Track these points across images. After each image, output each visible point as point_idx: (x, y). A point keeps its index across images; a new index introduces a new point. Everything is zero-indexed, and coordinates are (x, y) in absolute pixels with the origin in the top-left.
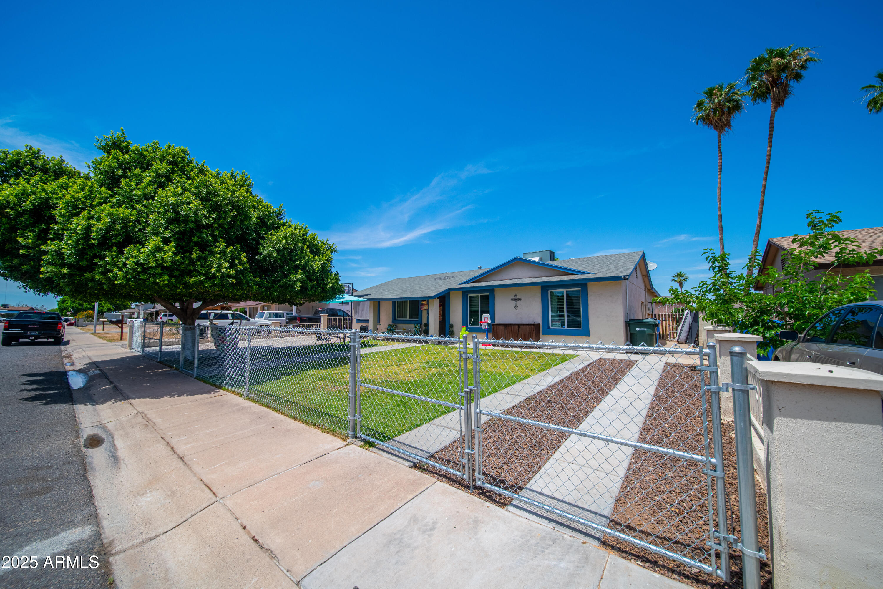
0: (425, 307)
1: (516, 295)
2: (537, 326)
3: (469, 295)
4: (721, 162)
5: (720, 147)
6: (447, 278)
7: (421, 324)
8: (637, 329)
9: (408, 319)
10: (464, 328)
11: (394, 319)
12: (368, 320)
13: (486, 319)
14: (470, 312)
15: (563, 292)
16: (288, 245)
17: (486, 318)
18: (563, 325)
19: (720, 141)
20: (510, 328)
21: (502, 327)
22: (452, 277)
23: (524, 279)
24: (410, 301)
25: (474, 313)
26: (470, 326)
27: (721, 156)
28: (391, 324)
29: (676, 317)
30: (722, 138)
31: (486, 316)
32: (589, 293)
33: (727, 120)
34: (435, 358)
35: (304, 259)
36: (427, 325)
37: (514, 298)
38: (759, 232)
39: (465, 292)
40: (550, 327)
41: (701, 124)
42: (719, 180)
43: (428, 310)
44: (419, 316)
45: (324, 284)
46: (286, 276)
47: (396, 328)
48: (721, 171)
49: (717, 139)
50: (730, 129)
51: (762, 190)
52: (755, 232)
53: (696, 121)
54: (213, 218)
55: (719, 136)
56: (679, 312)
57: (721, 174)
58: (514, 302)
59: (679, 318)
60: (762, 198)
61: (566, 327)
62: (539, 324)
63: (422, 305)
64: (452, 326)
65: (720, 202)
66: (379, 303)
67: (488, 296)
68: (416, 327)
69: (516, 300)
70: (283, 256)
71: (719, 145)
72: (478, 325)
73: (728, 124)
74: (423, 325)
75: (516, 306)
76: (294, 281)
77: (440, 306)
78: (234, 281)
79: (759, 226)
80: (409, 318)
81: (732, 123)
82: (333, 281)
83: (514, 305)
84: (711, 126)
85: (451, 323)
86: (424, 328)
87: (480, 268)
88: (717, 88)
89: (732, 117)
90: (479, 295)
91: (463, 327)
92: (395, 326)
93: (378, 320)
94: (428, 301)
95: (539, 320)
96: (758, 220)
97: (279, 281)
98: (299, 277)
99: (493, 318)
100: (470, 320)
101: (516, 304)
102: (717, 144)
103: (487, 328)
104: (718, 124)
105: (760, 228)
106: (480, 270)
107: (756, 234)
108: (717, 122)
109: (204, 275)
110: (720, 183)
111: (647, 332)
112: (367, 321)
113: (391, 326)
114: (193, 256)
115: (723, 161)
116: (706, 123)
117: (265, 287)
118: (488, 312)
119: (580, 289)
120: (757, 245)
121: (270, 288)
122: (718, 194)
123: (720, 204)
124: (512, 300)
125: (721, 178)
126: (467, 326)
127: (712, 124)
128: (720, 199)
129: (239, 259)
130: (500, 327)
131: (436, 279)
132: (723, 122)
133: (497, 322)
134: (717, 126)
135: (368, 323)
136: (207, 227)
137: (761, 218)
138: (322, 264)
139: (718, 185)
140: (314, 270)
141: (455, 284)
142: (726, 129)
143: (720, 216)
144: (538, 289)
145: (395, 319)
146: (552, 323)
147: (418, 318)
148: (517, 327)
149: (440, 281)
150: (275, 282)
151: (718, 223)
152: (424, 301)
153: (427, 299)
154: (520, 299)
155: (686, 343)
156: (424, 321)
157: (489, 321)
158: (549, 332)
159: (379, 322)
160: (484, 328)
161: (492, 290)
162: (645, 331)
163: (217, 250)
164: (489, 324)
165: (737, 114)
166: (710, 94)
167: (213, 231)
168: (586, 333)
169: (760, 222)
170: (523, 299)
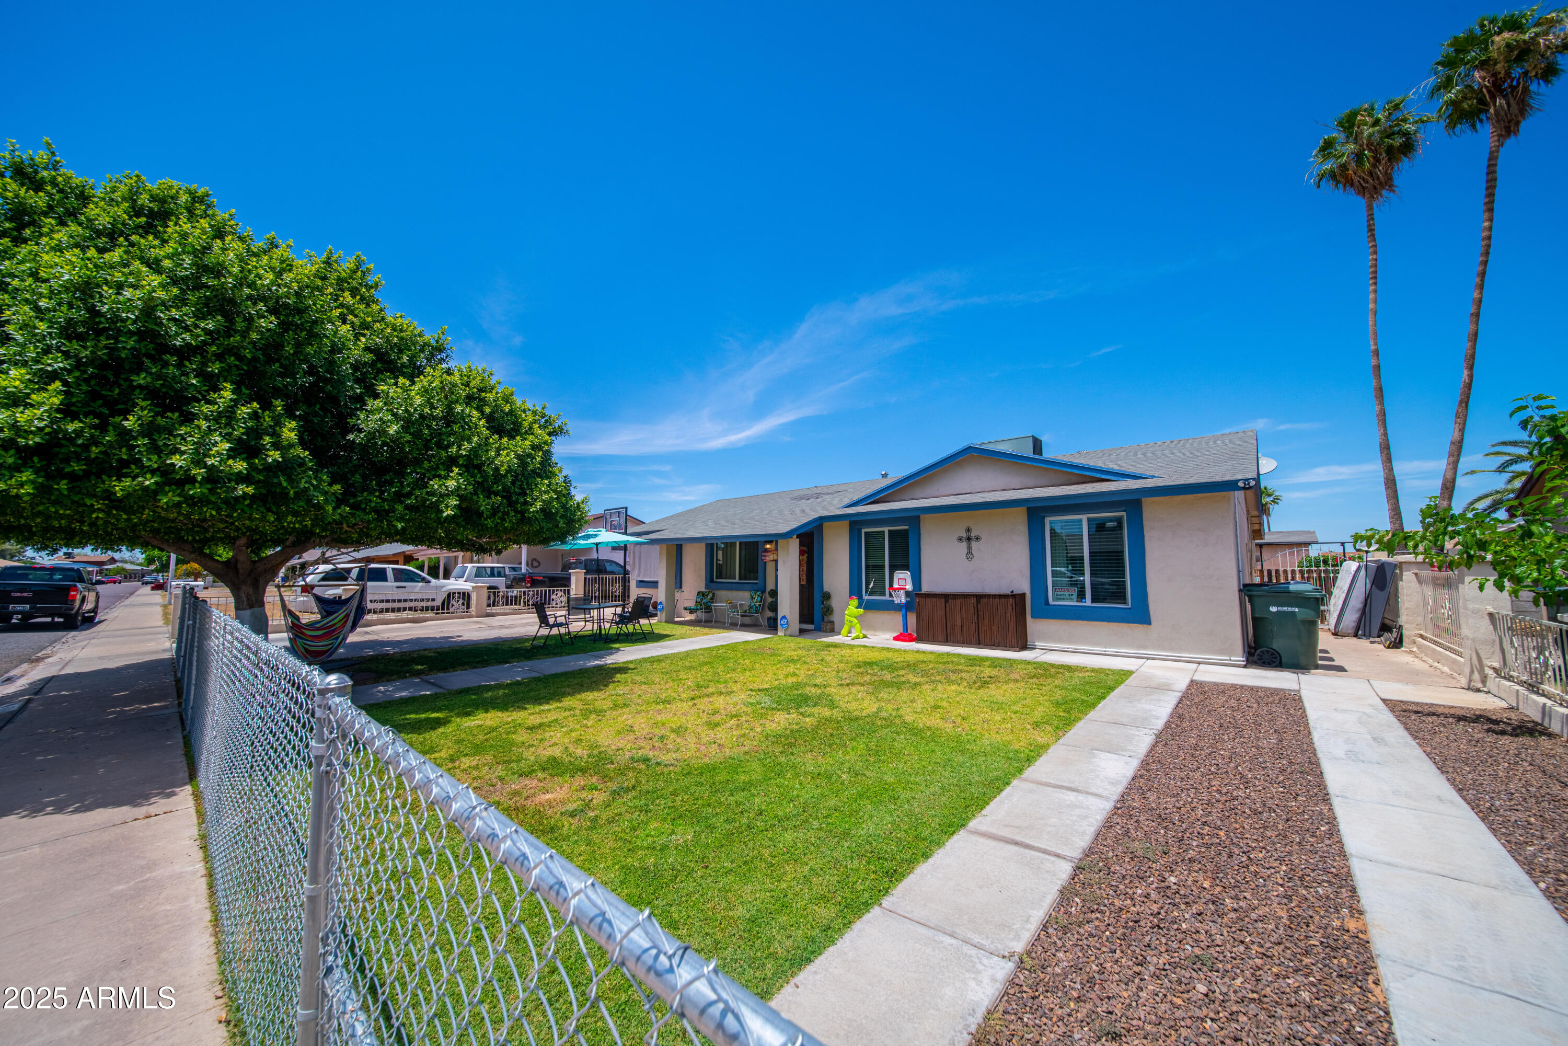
0: (771, 557)
1: (968, 530)
2: (1019, 599)
3: (863, 531)
4: (1376, 260)
5: (1371, 229)
6: (818, 495)
7: (763, 592)
8: (1273, 609)
9: (737, 580)
10: (854, 602)
11: (710, 580)
12: (657, 582)
13: (902, 583)
14: (867, 566)
15: (1081, 521)
16: (432, 407)
17: (903, 580)
18: (1081, 596)
19: (1371, 217)
20: (958, 601)
21: (938, 601)
22: (828, 494)
23: (986, 494)
24: (740, 543)
25: (875, 568)
26: (866, 597)
27: (1375, 246)
28: (703, 590)
29: (1320, 577)
30: (1375, 211)
31: (902, 576)
32: (1146, 524)
33: (1386, 173)
34: (787, 676)
35: (470, 442)
36: (774, 593)
37: (964, 535)
38: (1468, 398)
39: (855, 524)
40: (1051, 602)
41: (1327, 186)
42: (1371, 296)
43: (776, 561)
44: (760, 575)
45: (525, 503)
46: (422, 483)
47: (712, 598)
48: (1375, 278)
49: (1364, 214)
50: (1394, 191)
51: (1472, 309)
52: (1457, 398)
53: (1318, 179)
54: (207, 332)
55: (1370, 208)
56: (1317, 565)
57: (1375, 284)
58: (964, 544)
59: (1327, 578)
60: (1472, 327)
61: (1088, 602)
62: (1024, 594)
63: (766, 550)
64: (827, 596)
65: (1375, 339)
66: (679, 548)
67: (907, 530)
68: (752, 598)
69: (969, 539)
70: (417, 435)
71: (1369, 226)
72: (883, 594)
73: (1388, 183)
74: (767, 594)
75: (969, 553)
76: (442, 496)
77: (802, 553)
78: (250, 490)
79: (1469, 386)
80: (740, 579)
81: (1399, 179)
82: (545, 497)
83: (965, 551)
84: (1352, 191)
85: (826, 589)
86: (770, 600)
87: (885, 476)
88: (1365, 111)
89: (1396, 168)
90: (886, 530)
91: (851, 598)
92: (711, 595)
93: (677, 581)
94: (777, 542)
95: (1023, 585)
96: (1466, 372)
97: (409, 495)
98: (451, 484)
99: (917, 580)
100: (867, 584)
101: (969, 548)
102: (1366, 224)
103: (903, 601)
104: (1367, 182)
105: (1470, 389)
106: (885, 479)
107: (1461, 402)
108: (1363, 179)
109: (153, 472)
110: (1376, 302)
111: (1299, 617)
112: (654, 584)
113: (703, 595)
114: (126, 423)
115: (1379, 256)
116: (1338, 182)
117: (376, 511)
118: (905, 567)
119: (1124, 514)
120: (1464, 424)
121: (387, 512)
122: (1371, 323)
123: (1376, 344)
124: (960, 539)
125: (1375, 291)
126: (860, 597)
127: (1352, 185)
128: (1375, 334)
129: (275, 435)
130: (934, 600)
131: (795, 499)
132: (1378, 178)
133: (925, 589)
134: (1364, 188)
135: (657, 587)
136: (185, 353)
137: (1471, 368)
138: (518, 457)
139: (1371, 306)
140: (497, 469)
141: (834, 506)
142: (1384, 192)
143: (1377, 369)
144: (1021, 515)
145: (712, 581)
146: (1054, 590)
147: (757, 579)
148: (973, 600)
149: (803, 502)
150: (400, 497)
151: (1373, 383)
152: (770, 542)
153: (774, 539)
154: (978, 539)
155: (1356, 635)
156: (770, 586)
157: (909, 587)
158: (1047, 612)
159: (681, 587)
160: (897, 601)
161: (914, 518)
162: (1294, 612)
163: (206, 409)
164: (908, 594)
165: (1405, 163)
166: (1349, 124)
167: (204, 364)
168: (1141, 616)
169: (1471, 377)
170: (984, 537)
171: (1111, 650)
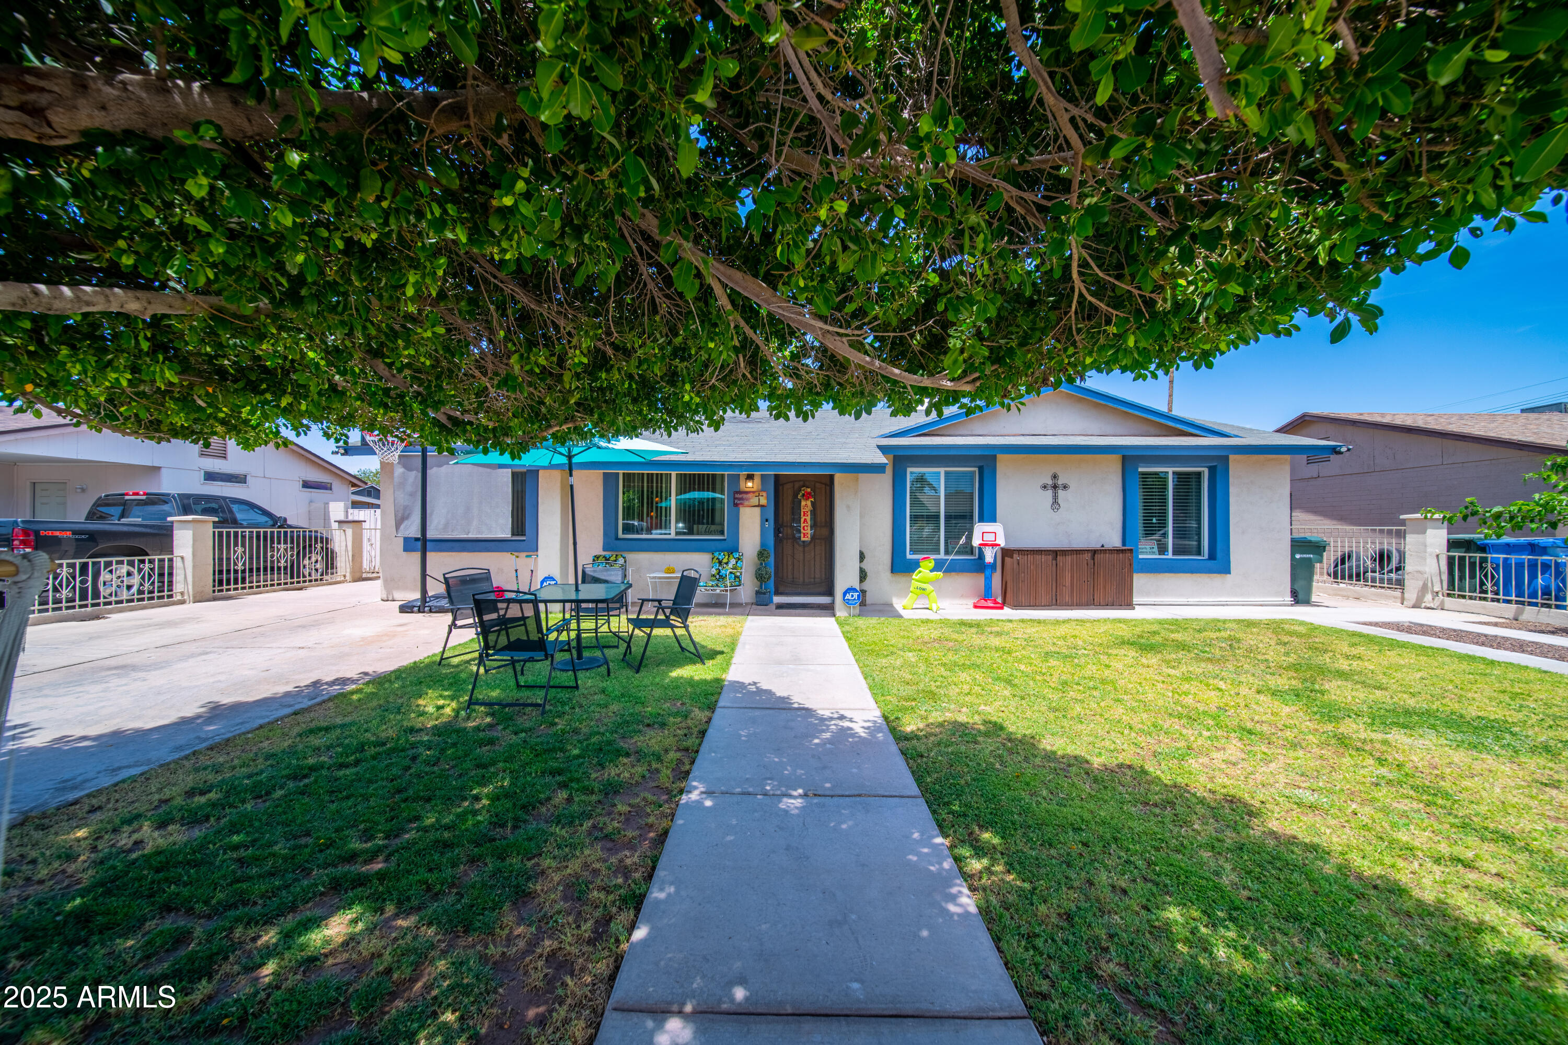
0: (754, 500)
1: (1055, 477)
3: (911, 469)
8: (1297, 556)
9: (672, 535)
10: (929, 563)
11: (614, 536)
13: (990, 537)
14: (912, 516)
15: (1166, 474)
17: (991, 534)
18: (1165, 549)
21: (1044, 558)
25: (922, 520)
31: (988, 529)
32: (1231, 480)
36: (766, 555)
37: (1050, 482)
39: (901, 460)
40: (1141, 555)
58: (1050, 493)
61: (1170, 556)
62: (1116, 549)
63: (744, 491)
68: (722, 563)
69: (1055, 487)
75: (1055, 504)
80: (679, 533)
83: (1050, 500)
86: (758, 564)
95: (1112, 540)
101: (1055, 498)
111: (1314, 562)
113: (605, 559)
119: (1207, 469)
124: (1045, 487)
144: (1114, 463)
152: (752, 477)
154: (1065, 487)
160: (987, 560)
161: (984, 457)
162: (1310, 559)
168: (1225, 569)
170: (1073, 485)
171: (1192, 600)
